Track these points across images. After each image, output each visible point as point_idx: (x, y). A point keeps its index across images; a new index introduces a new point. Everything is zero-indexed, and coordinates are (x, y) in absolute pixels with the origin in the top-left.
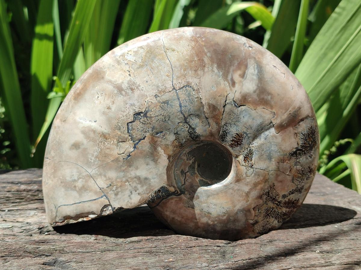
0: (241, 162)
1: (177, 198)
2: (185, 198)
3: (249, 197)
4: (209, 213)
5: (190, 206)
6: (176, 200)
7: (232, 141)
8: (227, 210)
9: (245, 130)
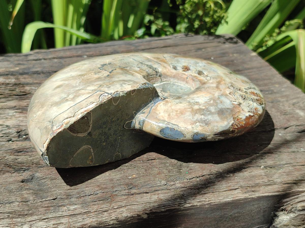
0: (197, 76)
1: (163, 102)
2: (170, 100)
3: (220, 88)
4: (196, 102)
5: (178, 103)
6: (164, 103)
7: (183, 69)
8: (210, 97)
9: (187, 64)
